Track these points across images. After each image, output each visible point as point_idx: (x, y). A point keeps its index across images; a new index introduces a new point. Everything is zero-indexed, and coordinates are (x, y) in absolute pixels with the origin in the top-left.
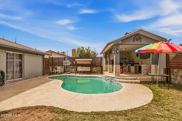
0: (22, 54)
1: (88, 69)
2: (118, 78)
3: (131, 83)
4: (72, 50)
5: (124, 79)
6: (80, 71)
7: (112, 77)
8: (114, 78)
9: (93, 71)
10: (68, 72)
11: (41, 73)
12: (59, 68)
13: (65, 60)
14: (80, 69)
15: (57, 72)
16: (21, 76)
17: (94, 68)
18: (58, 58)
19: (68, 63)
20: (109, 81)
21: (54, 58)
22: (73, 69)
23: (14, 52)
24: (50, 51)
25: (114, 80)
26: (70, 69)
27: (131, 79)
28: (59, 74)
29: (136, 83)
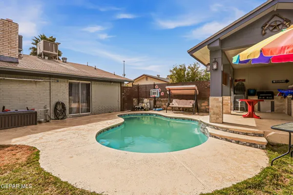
0: (89, 82)
1: (189, 104)
2: (214, 127)
3: (238, 142)
5: (226, 130)
6: (179, 108)
7: (205, 123)
9: (203, 108)
10: (160, 107)
11: (118, 107)
12: (146, 100)
13: (155, 88)
15: (142, 108)
16: (88, 110)
17: (204, 102)
18: (146, 85)
19: (156, 93)
21: (141, 85)
23: (78, 81)
24: (144, 75)
26: (163, 103)
27: (247, 134)
28: (145, 110)
29: (252, 145)
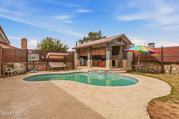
4: (22, 39)
7: (107, 70)
8: (109, 71)
14: (52, 65)
18: (15, 50)
19: (36, 57)
20: (103, 74)
22: (39, 66)
25: (109, 72)
